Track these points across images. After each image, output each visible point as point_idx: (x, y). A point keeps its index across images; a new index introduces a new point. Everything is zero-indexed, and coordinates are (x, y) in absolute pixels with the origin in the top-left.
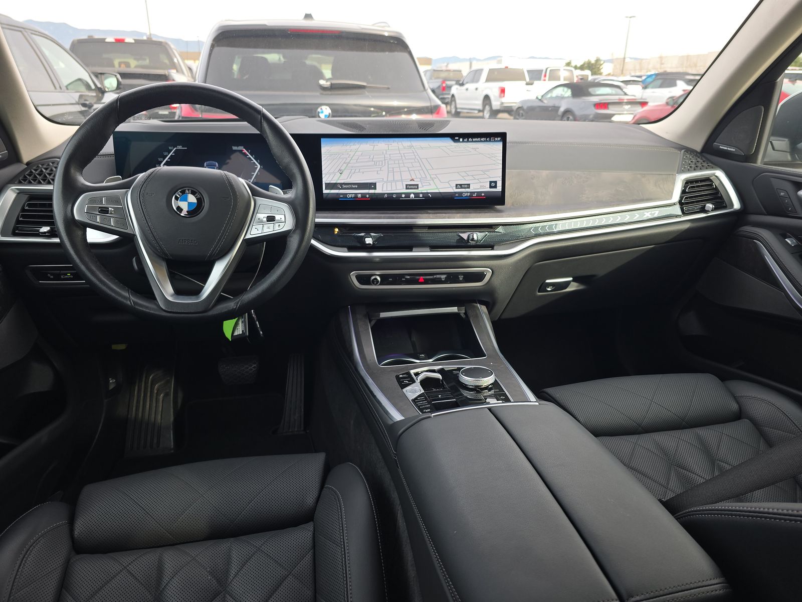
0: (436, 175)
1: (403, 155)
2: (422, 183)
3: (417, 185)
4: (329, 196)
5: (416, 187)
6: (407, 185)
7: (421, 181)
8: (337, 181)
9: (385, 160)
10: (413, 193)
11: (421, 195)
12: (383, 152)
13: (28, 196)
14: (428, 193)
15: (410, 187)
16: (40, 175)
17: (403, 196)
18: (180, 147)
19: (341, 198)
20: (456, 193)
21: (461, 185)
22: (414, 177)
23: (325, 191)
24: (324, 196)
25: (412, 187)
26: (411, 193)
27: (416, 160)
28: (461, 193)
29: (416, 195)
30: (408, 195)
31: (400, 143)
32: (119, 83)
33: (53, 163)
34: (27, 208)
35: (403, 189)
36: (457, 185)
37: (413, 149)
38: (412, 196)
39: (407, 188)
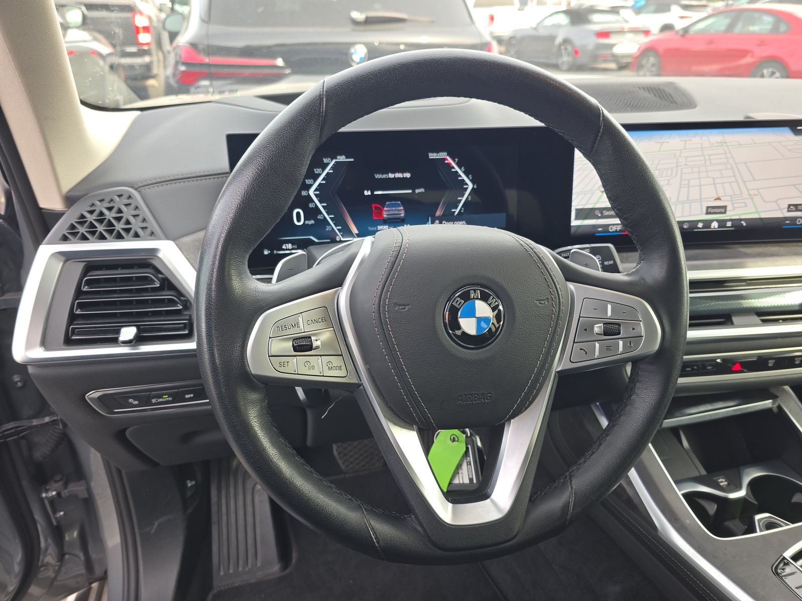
0: (757, 189)
1: (707, 157)
2: (733, 204)
3: (725, 207)
4: (580, 231)
5: (723, 210)
6: (708, 208)
7: (731, 201)
8: (596, 204)
9: (677, 167)
10: (718, 221)
11: (729, 224)
12: (675, 154)
13: (84, 264)
14: (741, 220)
15: (713, 211)
16: (101, 221)
17: (700, 225)
18: (342, 158)
19: (600, 232)
20: (786, 218)
21: (796, 206)
22: (721, 194)
23: (574, 223)
24: (573, 230)
25: (716, 210)
26: (712, 221)
27: (729, 166)
28: (795, 218)
29: (722, 223)
30: (707, 223)
31: (705, 138)
32: (84, 17)
33: (120, 196)
34: (86, 289)
35: (702, 214)
36: (790, 206)
37: (726, 148)
38: (715, 225)
39: (708, 213)
